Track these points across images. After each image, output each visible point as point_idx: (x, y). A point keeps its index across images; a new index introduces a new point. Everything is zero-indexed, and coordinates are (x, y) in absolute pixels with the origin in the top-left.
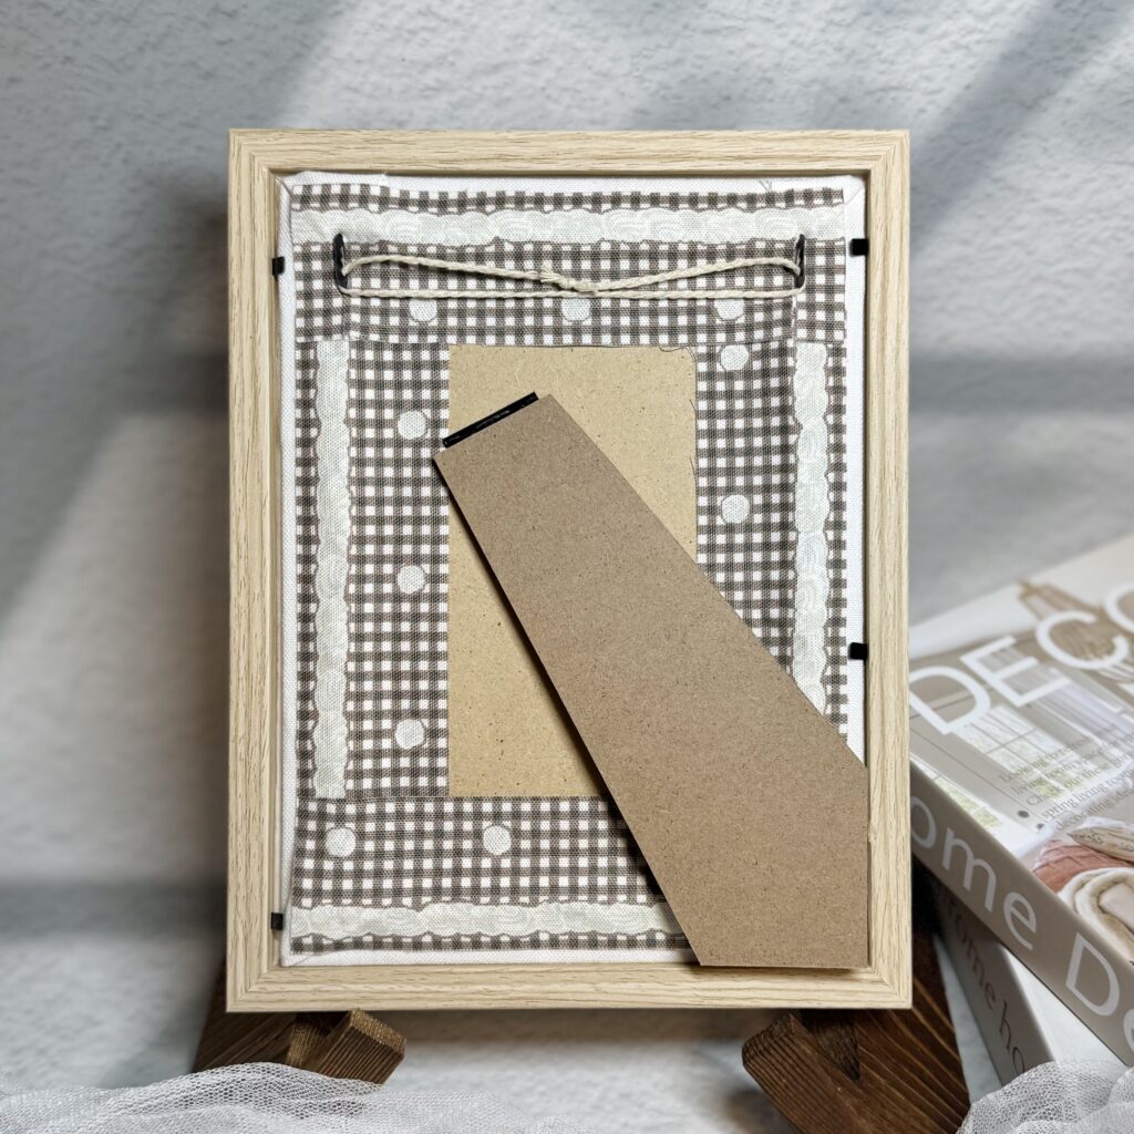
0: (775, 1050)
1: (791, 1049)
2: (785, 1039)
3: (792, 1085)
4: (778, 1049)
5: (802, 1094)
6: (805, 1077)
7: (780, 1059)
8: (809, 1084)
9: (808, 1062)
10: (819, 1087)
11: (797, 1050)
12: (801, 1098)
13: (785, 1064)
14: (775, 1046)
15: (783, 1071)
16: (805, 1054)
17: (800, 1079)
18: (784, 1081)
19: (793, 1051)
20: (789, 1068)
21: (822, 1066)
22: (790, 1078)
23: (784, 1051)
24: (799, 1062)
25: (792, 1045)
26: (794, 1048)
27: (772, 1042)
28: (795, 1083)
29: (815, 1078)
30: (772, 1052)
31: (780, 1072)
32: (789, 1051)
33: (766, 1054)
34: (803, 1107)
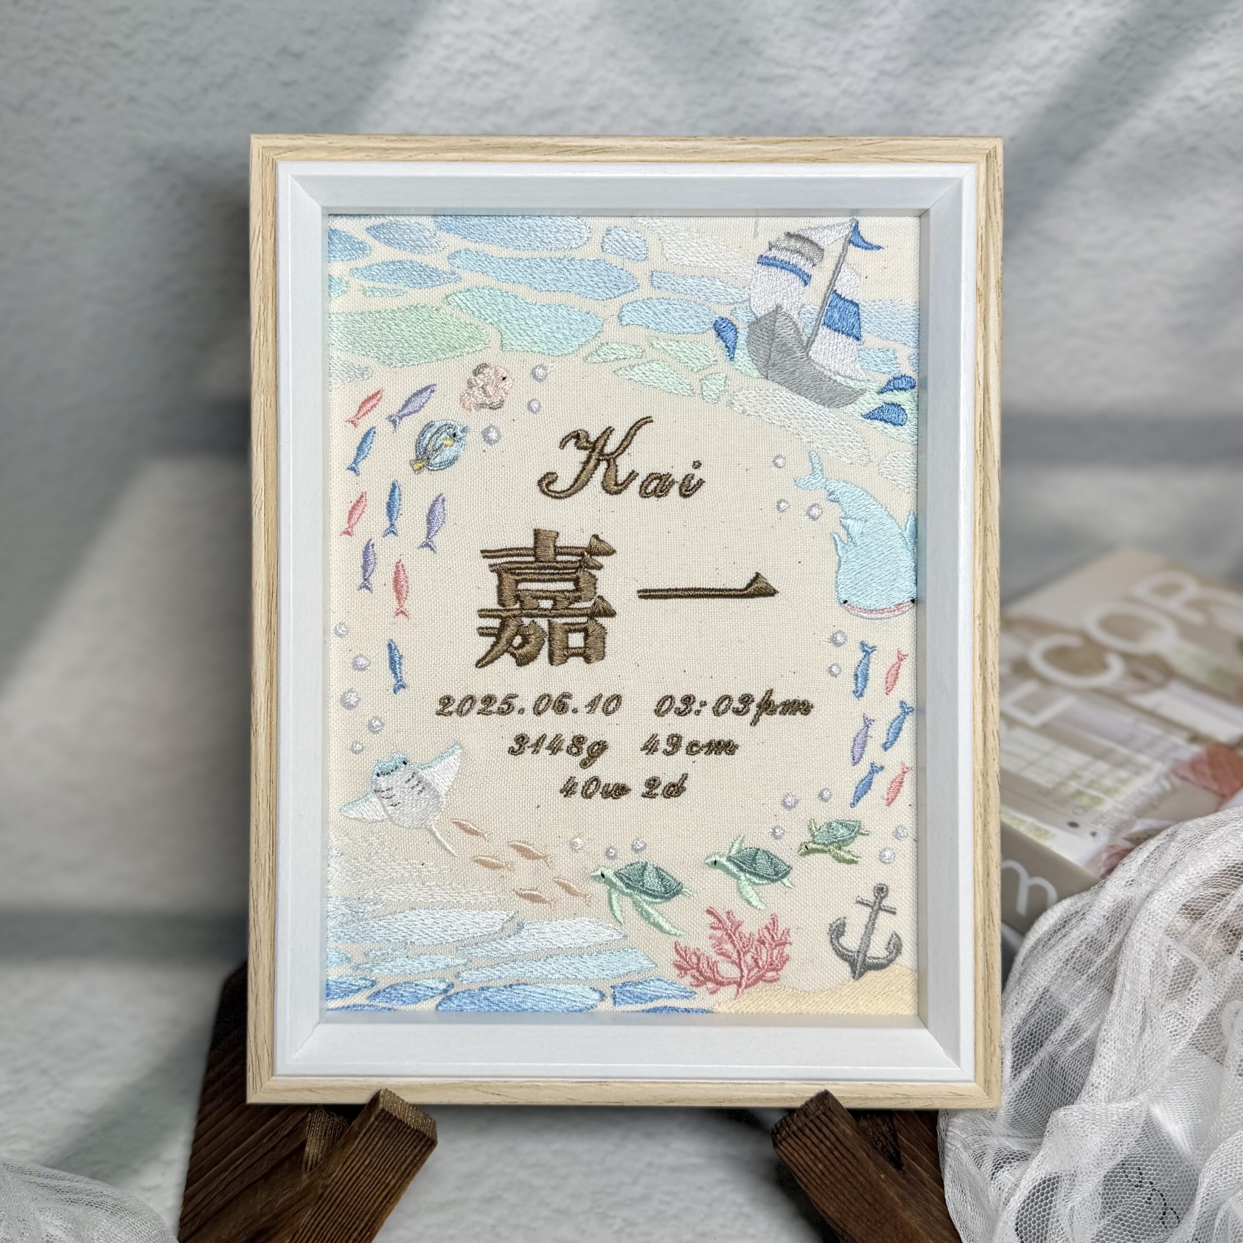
0: (810, 1130)
1: (828, 1128)
2: (823, 1117)
3: (829, 1172)
4: (814, 1129)
5: (839, 1181)
6: (845, 1161)
7: (816, 1141)
8: (848, 1169)
9: (848, 1144)
10: (861, 1174)
11: (836, 1130)
12: (838, 1186)
13: (823, 1146)
14: (811, 1125)
15: (820, 1155)
16: (845, 1135)
17: (838, 1165)
18: (820, 1166)
19: (832, 1132)
20: (825, 1151)
21: (865, 1151)
22: (827, 1163)
23: (820, 1131)
24: (838, 1144)
25: (830, 1125)
26: (834, 1128)
27: (807, 1121)
28: (832, 1169)
29: (854, 1162)
30: (807, 1132)
31: (816, 1156)
32: (827, 1132)
33: (800, 1134)
34: (841, 1197)
